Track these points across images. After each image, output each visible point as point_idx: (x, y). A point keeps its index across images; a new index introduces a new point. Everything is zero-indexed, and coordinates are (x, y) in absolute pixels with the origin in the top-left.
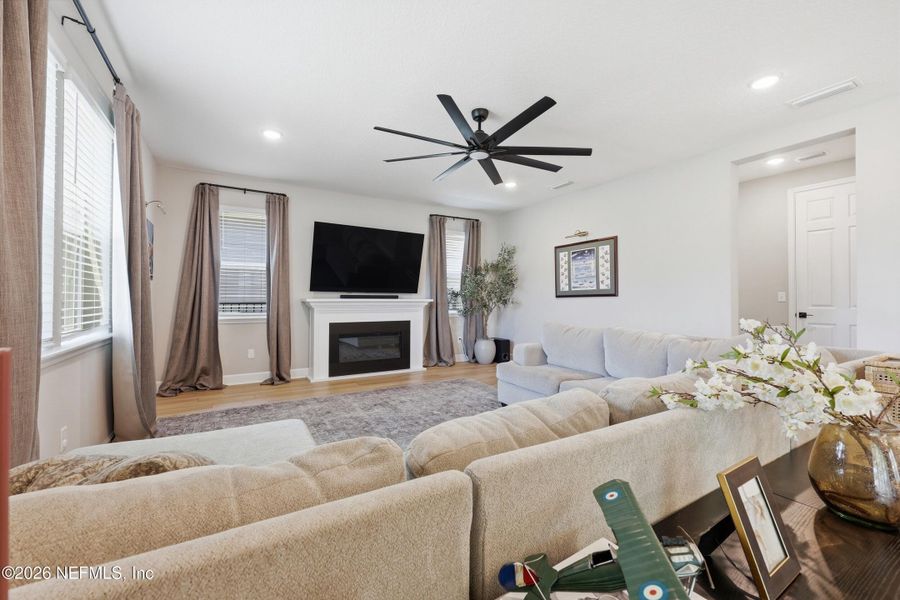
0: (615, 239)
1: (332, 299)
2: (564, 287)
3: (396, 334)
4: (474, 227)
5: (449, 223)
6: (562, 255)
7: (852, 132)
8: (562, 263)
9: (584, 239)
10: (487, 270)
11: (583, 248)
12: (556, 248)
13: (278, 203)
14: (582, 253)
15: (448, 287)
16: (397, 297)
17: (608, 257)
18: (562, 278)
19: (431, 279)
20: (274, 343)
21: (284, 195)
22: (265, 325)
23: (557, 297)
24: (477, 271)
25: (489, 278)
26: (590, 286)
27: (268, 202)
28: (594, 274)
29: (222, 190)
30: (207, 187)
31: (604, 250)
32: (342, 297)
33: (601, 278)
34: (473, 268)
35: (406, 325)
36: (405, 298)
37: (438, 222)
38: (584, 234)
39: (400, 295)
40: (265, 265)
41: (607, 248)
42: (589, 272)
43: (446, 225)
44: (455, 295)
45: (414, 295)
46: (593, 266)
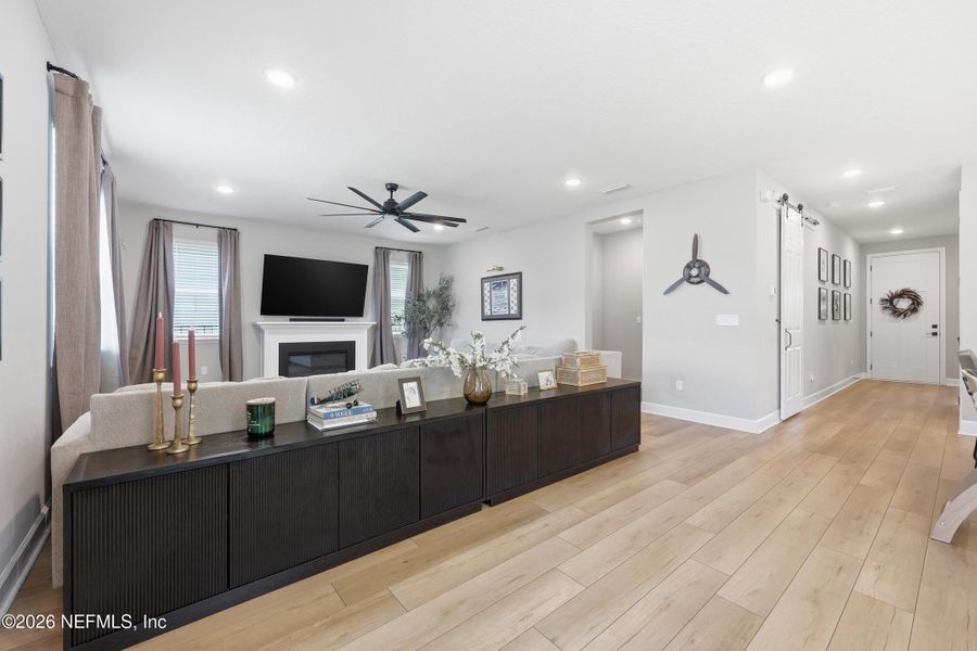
0: (520, 274)
1: (282, 321)
2: (487, 312)
3: (341, 352)
4: (416, 258)
5: (392, 255)
6: (486, 284)
7: (641, 212)
8: (486, 292)
9: (501, 273)
10: (429, 296)
11: (499, 280)
12: (483, 279)
13: (229, 238)
14: (499, 285)
15: (392, 311)
16: (343, 320)
17: (515, 288)
18: (486, 304)
19: (376, 304)
20: (227, 361)
21: (235, 230)
22: (218, 346)
23: (483, 320)
24: (420, 298)
25: (432, 304)
26: (503, 311)
27: (220, 236)
28: (507, 301)
29: (175, 226)
30: (161, 223)
31: (513, 282)
32: (291, 320)
33: (512, 305)
34: (417, 296)
35: (352, 345)
36: (350, 321)
37: (383, 254)
38: (501, 269)
39: (346, 318)
40: (217, 292)
41: (515, 281)
42: (503, 300)
43: (390, 256)
44: (399, 319)
45: (360, 319)
46: (506, 295)
